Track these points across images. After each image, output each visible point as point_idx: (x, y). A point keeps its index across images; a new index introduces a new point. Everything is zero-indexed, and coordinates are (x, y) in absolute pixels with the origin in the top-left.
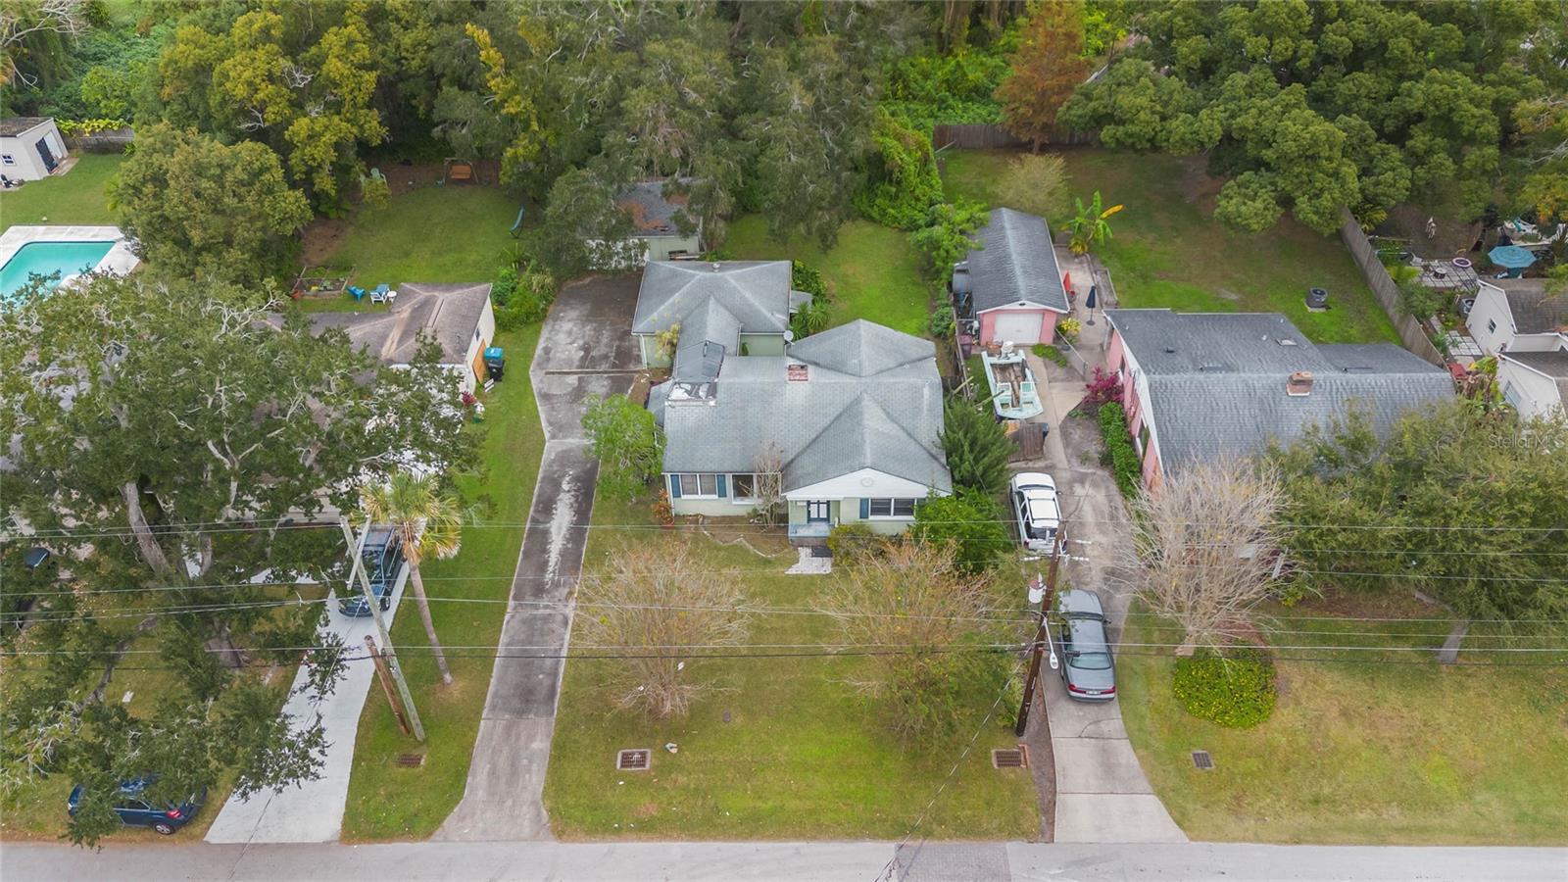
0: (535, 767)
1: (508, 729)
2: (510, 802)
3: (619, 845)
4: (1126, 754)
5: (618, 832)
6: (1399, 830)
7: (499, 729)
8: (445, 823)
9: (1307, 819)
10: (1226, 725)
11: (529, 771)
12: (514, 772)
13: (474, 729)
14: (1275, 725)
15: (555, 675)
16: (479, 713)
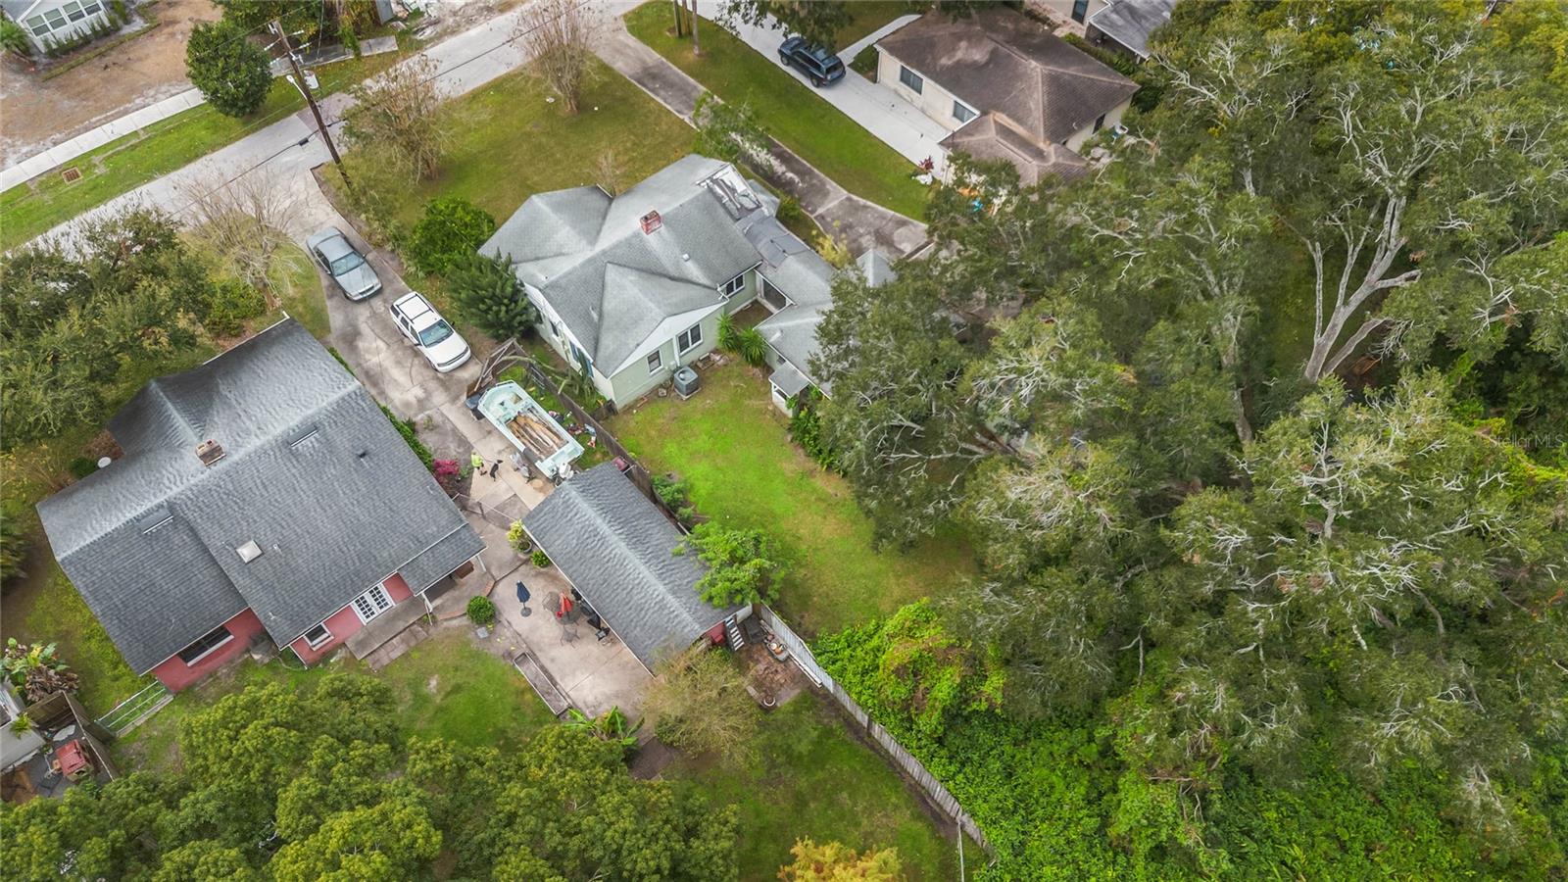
11: (611, 56)
13: (660, 52)
15: (652, 90)
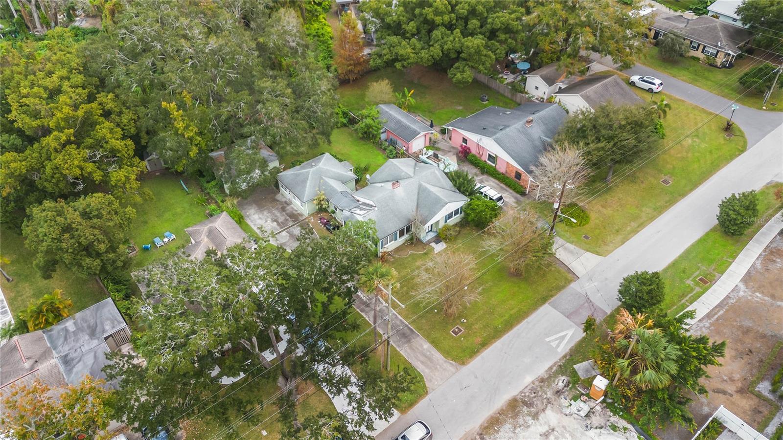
0: (433, 352)
1: (411, 348)
2: (438, 367)
3: (483, 354)
4: (571, 247)
5: (478, 351)
6: (638, 227)
7: (409, 351)
8: (427, 386)
9: (619, 238)
10: (584, 225)
11: (433, 354)
12: (430, 359)
13: (400, 355)
14: (593, 219)
15: (405, 324)
16: (396, 351)
